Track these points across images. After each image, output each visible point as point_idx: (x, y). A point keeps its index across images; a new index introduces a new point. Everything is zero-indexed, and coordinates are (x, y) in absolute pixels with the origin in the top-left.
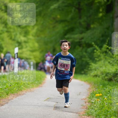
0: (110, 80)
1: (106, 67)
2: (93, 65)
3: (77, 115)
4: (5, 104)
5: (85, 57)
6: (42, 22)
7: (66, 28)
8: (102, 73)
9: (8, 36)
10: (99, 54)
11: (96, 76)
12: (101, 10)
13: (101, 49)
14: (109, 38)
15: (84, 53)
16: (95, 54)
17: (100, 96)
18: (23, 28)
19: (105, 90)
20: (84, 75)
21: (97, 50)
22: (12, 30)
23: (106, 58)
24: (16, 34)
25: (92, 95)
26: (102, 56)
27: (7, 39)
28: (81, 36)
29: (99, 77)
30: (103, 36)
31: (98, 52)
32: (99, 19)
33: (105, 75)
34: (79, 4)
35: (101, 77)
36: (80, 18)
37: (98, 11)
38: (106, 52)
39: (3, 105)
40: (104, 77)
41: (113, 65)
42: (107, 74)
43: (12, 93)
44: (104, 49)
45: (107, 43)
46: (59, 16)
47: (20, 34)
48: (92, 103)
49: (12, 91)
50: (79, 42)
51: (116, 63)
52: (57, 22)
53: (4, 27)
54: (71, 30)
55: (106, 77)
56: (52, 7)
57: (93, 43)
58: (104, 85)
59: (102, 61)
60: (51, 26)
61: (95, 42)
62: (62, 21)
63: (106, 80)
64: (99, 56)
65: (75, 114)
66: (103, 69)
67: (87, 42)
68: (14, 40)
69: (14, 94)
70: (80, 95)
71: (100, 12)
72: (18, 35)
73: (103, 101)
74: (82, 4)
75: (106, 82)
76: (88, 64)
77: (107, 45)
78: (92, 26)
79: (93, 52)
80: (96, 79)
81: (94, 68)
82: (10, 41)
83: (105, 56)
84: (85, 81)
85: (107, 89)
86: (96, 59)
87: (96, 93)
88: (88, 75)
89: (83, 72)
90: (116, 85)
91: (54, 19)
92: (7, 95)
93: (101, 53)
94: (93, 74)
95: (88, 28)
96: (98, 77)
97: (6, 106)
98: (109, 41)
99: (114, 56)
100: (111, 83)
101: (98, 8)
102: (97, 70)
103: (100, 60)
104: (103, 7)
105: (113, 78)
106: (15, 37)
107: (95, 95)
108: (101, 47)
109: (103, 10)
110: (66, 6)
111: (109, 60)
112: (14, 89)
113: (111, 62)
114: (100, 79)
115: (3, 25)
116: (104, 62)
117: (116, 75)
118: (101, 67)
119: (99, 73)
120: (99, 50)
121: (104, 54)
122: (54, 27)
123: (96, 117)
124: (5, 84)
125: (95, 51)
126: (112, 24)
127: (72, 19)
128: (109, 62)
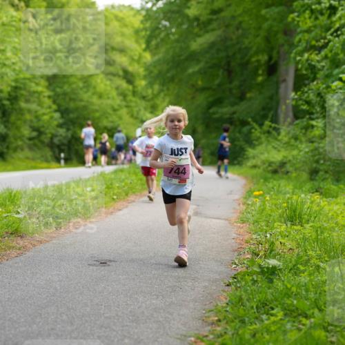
0: (275, 172)
1: (268, 153)
2: (251, 152)
3: (227, 222)
4: (124, 208)
5: (239, 141)
6: (176, 92)
7: (211, 99)
8: (264, 163)
9: (128, 114)
10: (258, 134)
11: (255, 167)
12: (260, 72)
13: (261, 128)
14: (272, 112)
15: (238, 135)
16: (253, 135)
17: (260, 195)
18: (149, 101)
19: (267, 186)
20: (237, 167)
21: (256, 130)
22: (133, 104)
23: (268, 141)
24: (140, 110)
25: (249, 194)
26: (263, 138)
27: (127, 118)
28: (233, 109)
29: (259, 168)
30: (264, 109)
31: (257, 132)
32: (258, 84)
33: (267, 165)
34: (228, 63)
35: (262, 168)
36: (231, 82)
37: (256, 74)
38: (269, 132)
39: (120, 210)
40: (267, 168)
41: (279, 151)
42: (270, 164)
43: (134, 193)
44: (265, 128)
45: (269, 119)
46: (200, 83)
47: (145, 109)
48: (249, 205)
49: (134, 190)
50: (230, 119)
51: (283, 147)
52: (197, 90)
53: (121, 101)
54: (218, 102)
55: (270, 168)
56: (190, 71)
57: (250, 120)
58: (266, 180)
59: (264, 145)
60: (189, 97)
61: (252, 118)
62: (203, 89)
63: (268, 172)
64: (259, 138)
65: (223, 221)
66: (265, 156)
67: (241, 118)
68: (136, 118)
69: (137, 195)
70: (231, 194)
71: (259, 75)
72: (142, 112)
73: (265, 202)
74: (233, 64)
75: (270, 175)
76: (243, 150)
77: (270, 121)
78: (248, 95)
79: (250, 132)
80: (255, 171)
81: (251, 155)
82: (131, 120)
83: (267, 137)
84: (239, 175)
85: (270, 185)
86: (254, 142)
87: (254, 191)
88: (244, 166)
89: (236, 162)
90: (282, 178)
91: (193, 86)
92: (127, 195)
93: (260, 133)
94: (250, 163)
95: (242, 97)
96: (257, 169)
97: (125, 211)
98: (273, 116)
99: (280, 138)
100: (276, 176)
101: (257, 69)
102: (256, 158)
103: (260, 144)
104: (263, 68)
105: (279, 170)
106: (138, 113)
107: (252, 193)
108: (261, 125)
109: (263, 71)
110: (210, 67)
111: (273, 144)
112: (137, 187)
113: (276, 146)
114: (260, 171)
115: (121, 98)
116: (266, 146)
117: (283, 164)
118: (262, 154)
119: (259, 163)
120: (259, 130)
121: (266, 135)
122: (193, 98)
123: (253, 224)
124: (123, 180)
125: (253, 130)
126: (277, 93)
127: (219, 85)
128: (273, 147)
